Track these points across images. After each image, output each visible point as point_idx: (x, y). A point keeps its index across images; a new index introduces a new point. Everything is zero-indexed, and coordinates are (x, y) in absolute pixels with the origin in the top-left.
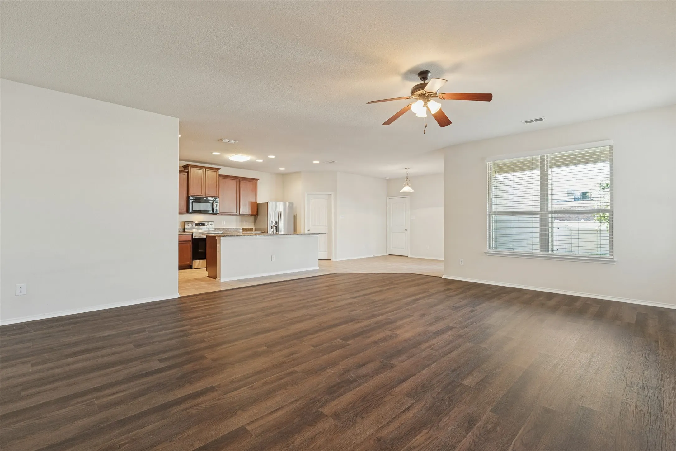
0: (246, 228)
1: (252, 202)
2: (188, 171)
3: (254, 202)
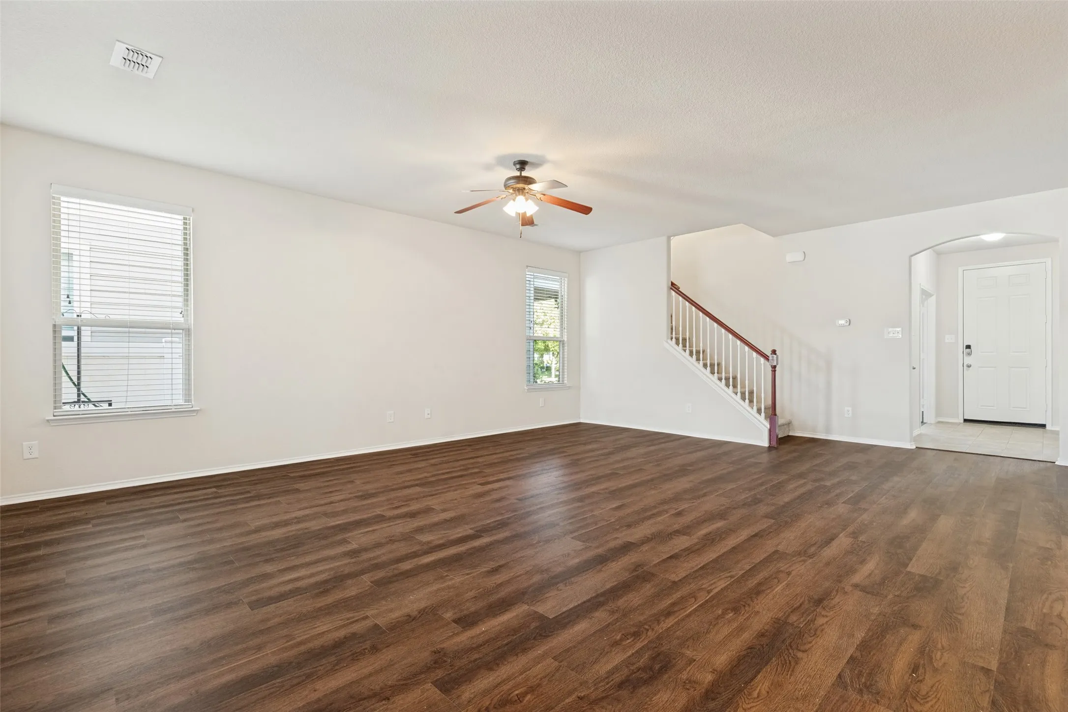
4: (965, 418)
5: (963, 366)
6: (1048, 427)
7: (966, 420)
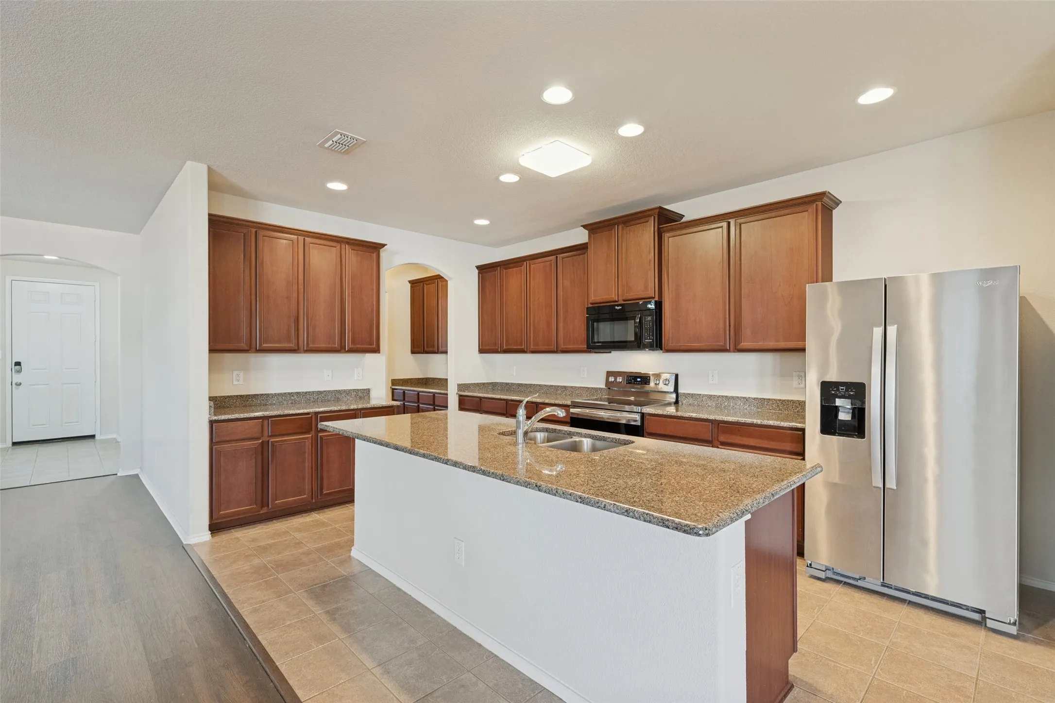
2: (588, 243)
4: (14, 441)
5: (12, 385)
6: (97, 437)
7: (14, 444)
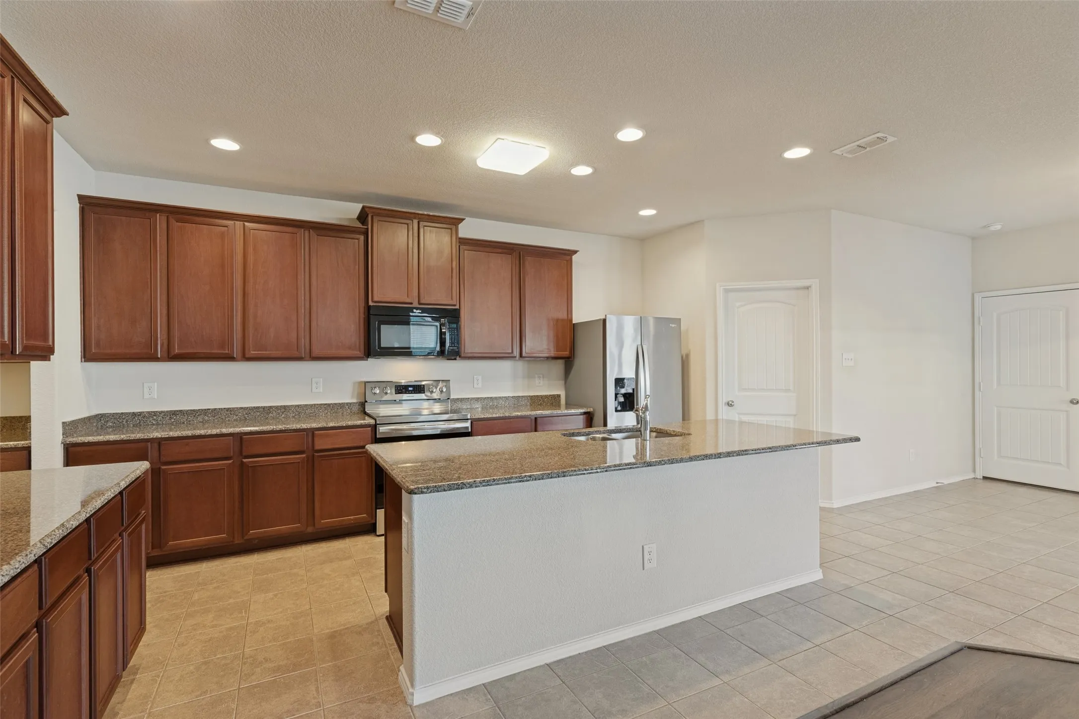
0: (542, 397)
1: (557, 320)
2: (368, 229)
3: (563, 320)
